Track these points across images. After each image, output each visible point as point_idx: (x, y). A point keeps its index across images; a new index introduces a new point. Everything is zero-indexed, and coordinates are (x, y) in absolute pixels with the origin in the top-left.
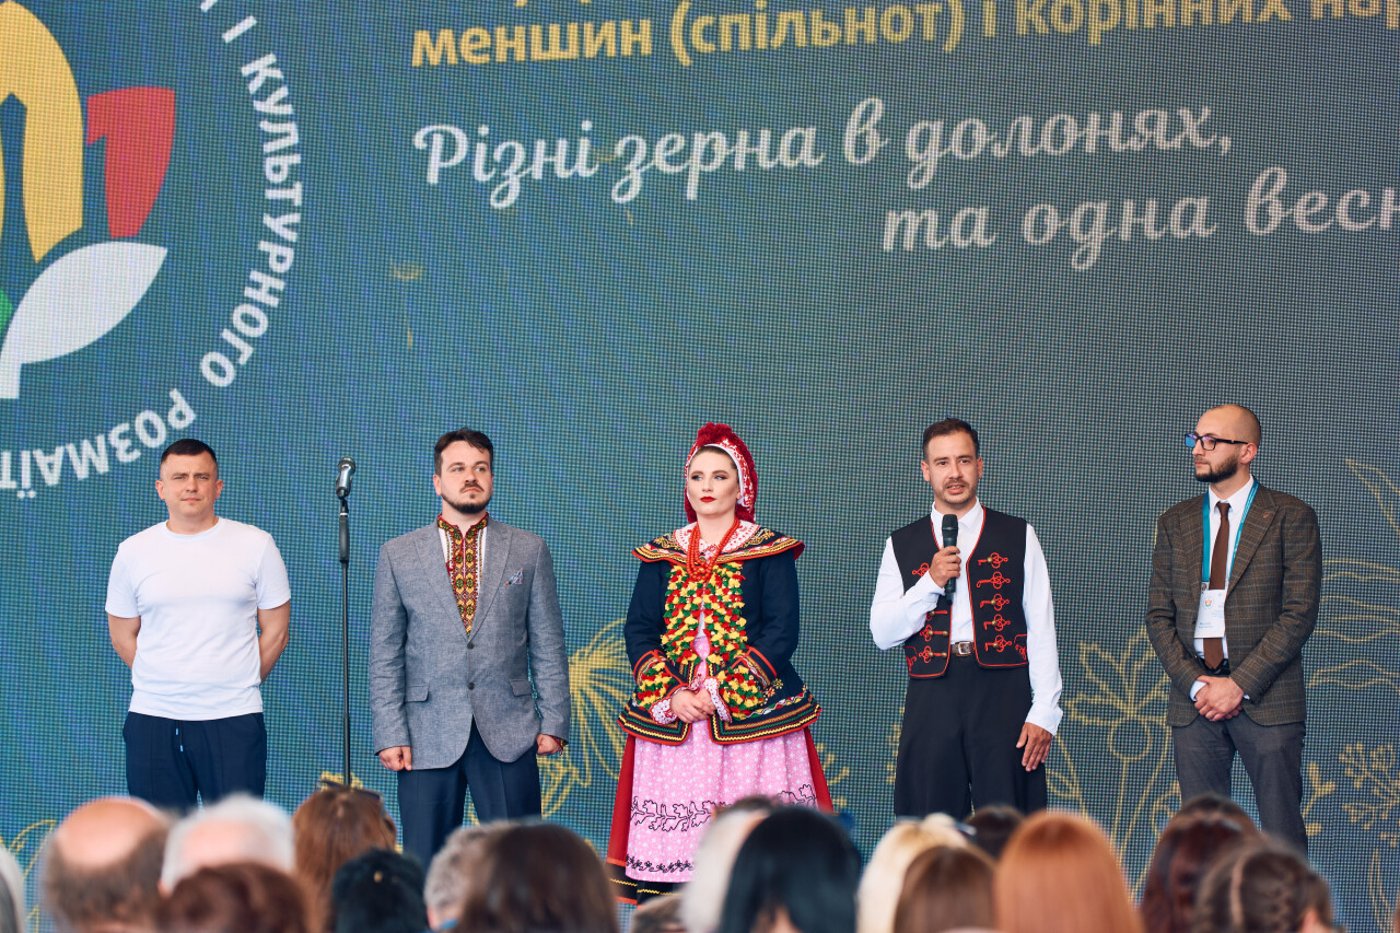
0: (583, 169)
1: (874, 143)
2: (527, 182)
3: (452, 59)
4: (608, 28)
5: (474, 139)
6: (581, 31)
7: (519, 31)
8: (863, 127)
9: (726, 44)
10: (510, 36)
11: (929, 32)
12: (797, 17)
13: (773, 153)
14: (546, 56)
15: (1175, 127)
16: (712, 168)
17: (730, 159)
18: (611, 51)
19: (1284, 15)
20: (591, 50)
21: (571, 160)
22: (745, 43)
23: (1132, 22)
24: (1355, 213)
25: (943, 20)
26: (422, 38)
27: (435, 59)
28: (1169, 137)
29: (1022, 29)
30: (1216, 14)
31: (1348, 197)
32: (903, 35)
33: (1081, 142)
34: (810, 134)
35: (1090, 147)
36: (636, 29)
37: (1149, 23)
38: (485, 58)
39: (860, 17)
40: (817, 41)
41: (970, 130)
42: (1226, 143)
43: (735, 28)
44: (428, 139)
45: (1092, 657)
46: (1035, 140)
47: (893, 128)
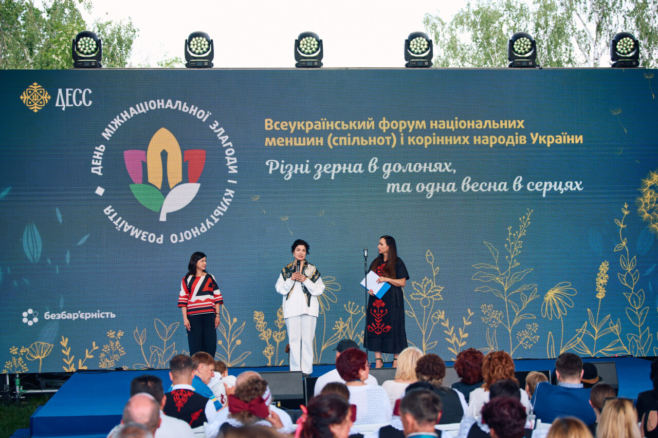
0: (307, 171)
1: (375, 168)
2: (293, 174)
3: (275, 144)
4: (313, 139)
5: (280, 163)
6: (306, 139)
7: (291, 139)
8: (373, 165)
9: (341, 144)
10: (289, 140)
11: (388, 143)
12: (358, 138)
13: (352, 169)
14: (298, 145)
15: (443, 167)
16: (338, 171)
17: (342, 170)
18: (313, 144)
19: (468, 143)
20: (309, 144)
21: (304, 169)
22: (345, 144)
23: (434, 143)
24: (484, 188)
25: (392, 141)
26: (267, 139)
27: (271, 144)
28: (442, 169)
29: (409, 143)
30: (453, 143)
31: (482, 184)
32: (383, 143)
33: (423, 169)
34: (360, 165)
35: (425, 170)
36: (319, 139)
37: (438, 143)
38: (283, 145)
39: (372, 139)
40: (362, 144)
41: (398, 165)
42: (455, 171)
43: (343, 140)
44: (269, 163)
45: (415, 285)
46: (412, 169)
47: (380, 164)
